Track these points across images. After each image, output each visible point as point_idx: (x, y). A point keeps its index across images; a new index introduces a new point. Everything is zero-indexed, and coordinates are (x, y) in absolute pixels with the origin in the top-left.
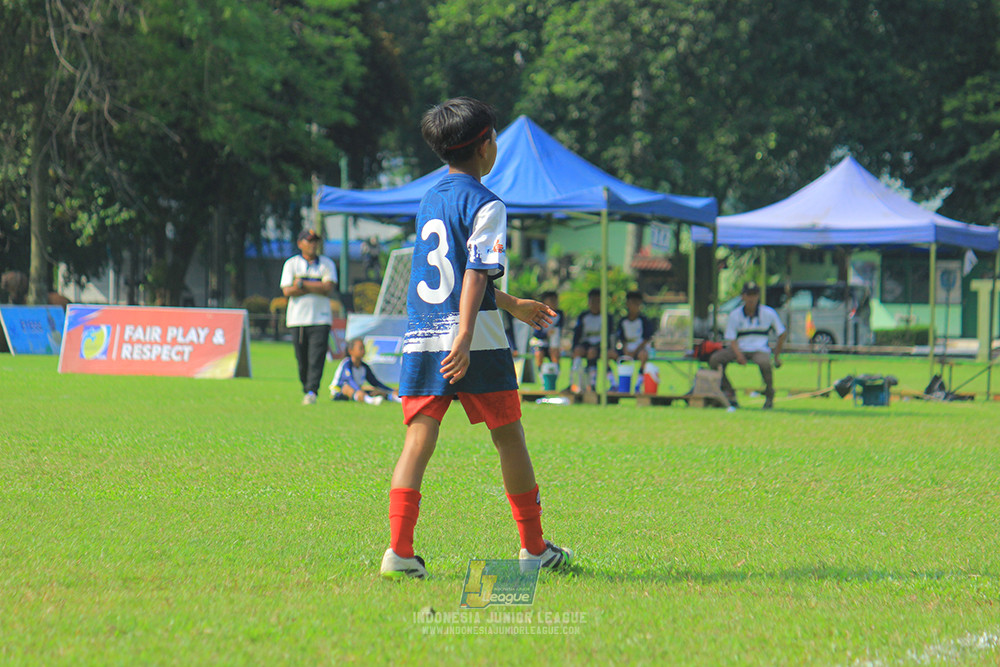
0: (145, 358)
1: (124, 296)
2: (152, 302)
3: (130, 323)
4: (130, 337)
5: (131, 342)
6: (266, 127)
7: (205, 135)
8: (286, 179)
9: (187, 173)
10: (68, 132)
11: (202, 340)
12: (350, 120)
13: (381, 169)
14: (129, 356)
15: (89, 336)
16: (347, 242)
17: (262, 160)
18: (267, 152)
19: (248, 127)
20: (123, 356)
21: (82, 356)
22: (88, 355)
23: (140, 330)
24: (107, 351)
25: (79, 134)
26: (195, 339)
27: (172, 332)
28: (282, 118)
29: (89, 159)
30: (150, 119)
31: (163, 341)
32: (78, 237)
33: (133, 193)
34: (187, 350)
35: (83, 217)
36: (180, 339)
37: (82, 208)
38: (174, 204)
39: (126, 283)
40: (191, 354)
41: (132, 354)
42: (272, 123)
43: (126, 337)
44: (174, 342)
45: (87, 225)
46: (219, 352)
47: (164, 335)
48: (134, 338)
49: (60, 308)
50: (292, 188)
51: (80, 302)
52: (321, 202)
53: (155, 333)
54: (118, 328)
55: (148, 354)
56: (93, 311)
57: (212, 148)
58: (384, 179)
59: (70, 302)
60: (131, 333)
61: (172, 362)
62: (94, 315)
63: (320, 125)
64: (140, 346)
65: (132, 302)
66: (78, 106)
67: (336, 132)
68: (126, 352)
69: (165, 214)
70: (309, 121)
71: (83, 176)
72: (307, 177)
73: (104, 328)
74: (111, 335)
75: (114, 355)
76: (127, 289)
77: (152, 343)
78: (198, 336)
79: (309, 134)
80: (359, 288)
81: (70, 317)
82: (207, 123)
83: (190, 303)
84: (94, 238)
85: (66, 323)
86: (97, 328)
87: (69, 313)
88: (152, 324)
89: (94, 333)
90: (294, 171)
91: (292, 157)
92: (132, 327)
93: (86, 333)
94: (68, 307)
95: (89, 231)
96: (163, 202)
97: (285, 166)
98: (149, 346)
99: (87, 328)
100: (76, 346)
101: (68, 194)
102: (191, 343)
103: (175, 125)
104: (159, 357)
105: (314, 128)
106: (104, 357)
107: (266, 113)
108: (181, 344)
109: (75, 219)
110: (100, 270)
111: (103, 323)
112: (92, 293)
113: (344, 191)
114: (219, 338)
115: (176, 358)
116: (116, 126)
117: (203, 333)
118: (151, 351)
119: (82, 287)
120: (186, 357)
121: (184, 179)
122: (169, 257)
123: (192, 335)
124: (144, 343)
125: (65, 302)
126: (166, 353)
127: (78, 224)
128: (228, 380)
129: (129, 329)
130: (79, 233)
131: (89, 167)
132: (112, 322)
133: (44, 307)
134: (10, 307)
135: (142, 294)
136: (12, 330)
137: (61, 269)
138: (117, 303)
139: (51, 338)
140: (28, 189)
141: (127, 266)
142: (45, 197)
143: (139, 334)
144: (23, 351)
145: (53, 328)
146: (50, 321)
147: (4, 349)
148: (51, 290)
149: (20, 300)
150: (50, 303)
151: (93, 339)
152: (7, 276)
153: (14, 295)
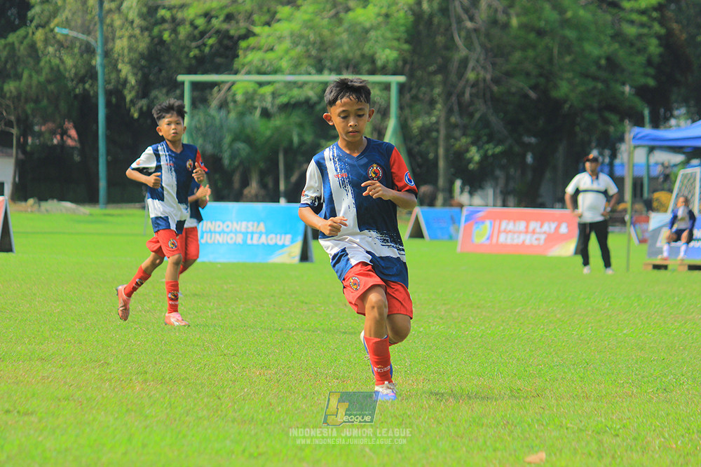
0: (516, 242)
1: (499, 202)
2: (518, 205)
3: (505, 219)
4: (505, 229)
5: (505, 232)
6: (594, 88)
7: (555, 94)
8: (607, 122)
10: (463, 93)
11: (552, 230)
12: (651, 82)
13: (672, 116)
14: (504, 242)
15: (478, 228)
16: (648, 166)
17: (591, 109)
18: (595, 105)
19: (582, 89)
20: (500, 241)
21: (473, 241)
22: (477, 241)
23: (511, 223)
24: (490, 238)
25: (471, 95)
26: (548, 230)
27: (533, 225)
28: (605, 81)
29: (477, 110)
30: (518, 84)
31: (527, 232)
32: (470, 163)
33: (506, 133)
34: (543, 237)
35: (473, 150)
36: (538, 230)
37: (473, 143)
38: (533, 140)
39: (501, 193)
40: (546, 240)
41: (506, 239)
42: (600, 86)
43: (502, 229)
44: (534, 232)
45: (475, 155)
46: (564, 238)
47: (527, 227)
48: (507, 230)
49: (458, 209)
50: (612, 129)
51: (471, 205)
52: (634, 138)
53: (521, 225)
54: (497, 222)
55: (517, 239)
57: (558, 104)
58: (673, 122)
59: (464, 205)
60: (506, 226)
61: (531, 246)
62: (480, 214)
63: (631, 87)
64: (511, 234)
65: (504, 205)
66: (471, 76)
67: (642, 92)
68: (502, 239)
69: (528, 147)
70: (624, 84)
72: (622, 120)
74: (493, 227)
76: (501, 196)
77: (520, 233)
78: (550, 228)
79: (623, 93)
80: (656, 195)
81: (466, 216)
82: (556, 86)
83: (542, 206)
84: (481, 163)
85: (463, 219)
86: (483, 222)
87: (464, 213)
88: (520, 219)
89: (481, 226)
90: (613, 118)
91: (613, 108)
92: (506, 222)
93: (476, 226)
94: (464, 209)
95: (477, 158)
96: (526, 139)
97: (607, 114)
98: (517, 234)
99: (476, 223)
100: (468, 234)
101: (464, 134)
102: (545, 233)
103: (534, 88)
104: (523, 242)
105: (627, 89)
106: (487, 242)
107: (595, 79)
108: (540, 233)
109: (467, 151)
111: (488, 219)
112: (477, 200)
113: (647, 130)
114: (564, 229)
115: (535, 243)
116: (495, 88)
117: (553, 226)
119: (471, 193)
120: (542, 242)
122: (529, 175)
123: (546, 227)
124: (514, 233)
125: (461, 206)
126: (529, 239)
127: (470, 154)
128: (570, 257)
129: (504, 224)
130: (470, 160)
131: (477, 115)
132: (492, 217)
133: (447, 210)
134: (426, 209)
135: (511, 200)
136: (427, 223)
137: (458, 183)
138: (494, 205)
139: (452, 229)
140: (437, 131)
141: (502, 182)
142: (449, 137)
143: (511, 226)
144: (434, 237)
145: (454, 223)
146: (452, 218)
147: (421, 236)
148: (451, 197)
149: (432, 203)
150: (451, 205)
151: (480, 230)
152: (425, 188)
153: (427, 200)
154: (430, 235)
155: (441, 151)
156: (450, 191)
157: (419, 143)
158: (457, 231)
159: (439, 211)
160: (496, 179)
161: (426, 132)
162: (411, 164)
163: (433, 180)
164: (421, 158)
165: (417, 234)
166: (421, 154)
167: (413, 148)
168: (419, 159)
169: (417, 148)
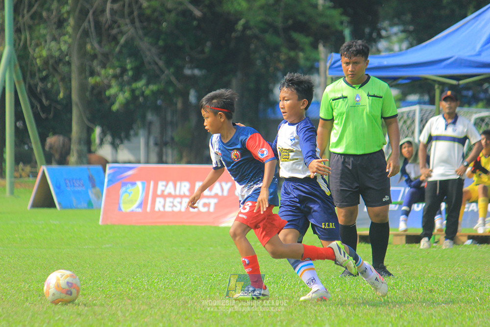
0: (176, 209)
1: (154, 156)
2: (179, 161)
3: (162, 180)
4: (163, 191)
5: (163, 196)
8: (294, 46)
9: (209, 44)
11: (225, 193)
13: (380, 37)
14: (162, 209)
15: (126, 192)
17: (276, 31)
18: (280, 24)
20: (156, 209)
21: (120, 209)
22: (126, 208)
23: (171, 184)
24: (143, 204)
25: (113, 12)
26: (220, 194)
29: (122, 33)
32: (113, 104)
33: (161, 63)
34: (213, 201)
37: (115, 77)
38: (197, 72)
39: (156, 144)
40: (216, 204)
41: (164, 206)
43: (159, 192)
47: (191, 189)
48: (166, 193)
49: (100, 167)
50: (301, 56)
51: (116, 162)
52: (330, 68)
53: (184, 187)
54: (152, 183)
55: (178, 205)
56: (130, 169)
58: (382, 45)
59: (107, 162)
60: (163, 188)
62: (130, 173)
64: (171, 199)
65: (161, 161)
68: (159, 204)
71: (117, 49)
72: (315, 47)
74: (146, 190)
75: (148, 209)
76: (156, 149)
77: (182, 197)
78: (222, 189)
79: (315, 5)
81: (109, 175)
84: (126, 105)
85: (106, 180)
86: (134, 184)
87: (108, 171)
88: (182, 179)
89: (131, 189)
90: (303, 39)
92: (164, 183)
93: (124, 189)
94: (108, 166)
95: (121, 99)
96: (188, 72)
97: (296, 36)
98: (179, 200)
99: (125, 184)
100: (115, 200)
102: (216, 196)
103: (195, 1)
105: (320, 1)
106: (139, 210)
108: (209, 197)
110: (132, 133)
111: (139, 180)
112: (124, 154)
115: (203, 210)
116: (146, 4)
117: (226, 187)
118: (181, 203)
120: (212, 209)
121: (207, 50)
123: (217, 188)
124: (175, 197)
125: (104, 163)
129: (161, 185)
131: (122, 40)
132: (146, 179)
133: (85, 167)
135: (169, 152)
136: (58, 187)
137: (98, 131)
138: (147, 162)
139: (91, 194)
140: (69, 63)
141: (156, 129)
142: (82, 70)
143: (170, 188)
144: (67, 206)
145: (94, 186)
146: (91, 179)
147: (52, 205)
148: (90, 151)
150: (89, 163)
151: (129, 194)
152: (52, 140)
153: (57, 156)
154: (59, 204)
156: (89, 142)
157: (44, 79)
158: (99, 197)
159: (74, 169)
160: (148, 126)
161: (55, 64)
162: (32, 106)
163: (66, 131)
164: (47, 99)
165: (45, 201)
166: (46, 92)
167: (36, 86)
168: (44, 100)
169: (40, 85)
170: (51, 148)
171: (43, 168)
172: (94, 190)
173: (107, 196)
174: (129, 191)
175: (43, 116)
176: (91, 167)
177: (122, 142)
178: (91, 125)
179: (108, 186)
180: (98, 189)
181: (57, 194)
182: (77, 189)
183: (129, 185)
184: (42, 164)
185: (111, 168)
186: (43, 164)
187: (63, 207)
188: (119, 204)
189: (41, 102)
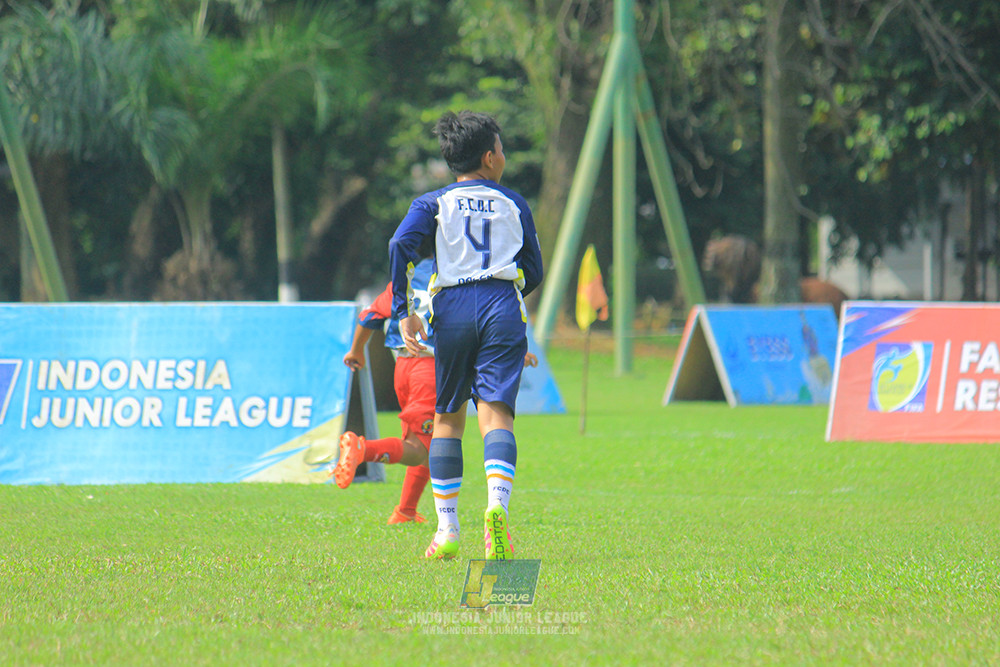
1: (953, 285)
3: (972, 339)
4: (973, 365)
5: (974, 376)
14: (970, 406)
15: (887, 366)
20: (958, 405)
21: (873, 405)
22: (887, 403)
23: (992, 351)
24: (925, 395)
32: (860, 164)
33: (972, 68)
35: (871, 123)
37: (867, 103)
39: (959, 256)
43: (964, 367)
45: (875, 138)
48: (980, 369)
49: (826, 309)
51: (866, 296)
54: (948, 346)
56: (897, 312)
59: (845, 297)
60: (974, 358)
62: (896, 322)
64: (993, 384)
65: (971, 295)
68: (964, 396)
71: (870, 38)
73: (918, 348)
74: (933, 361)
75: (939, 407)
76: (960, 268)
81: (847, 326)
84: (893, 163)
85: (841, 338)
86: (905, 348)
87: (845, 319)
89: (900, 360)
92: (976, 346)
93: (882, 359)
94: (845, 306)
95: (881, 150)
99: (884, 348)
100: (860, 387)
101: (841, 77)
106: (918, 408)
109: (854, 128)
110: (905, 230)
111: (918, 338)
112: (885, 281)
119: (866, 260)
125: (837, 298)
127: (862, 138)
129: (969, 350)
130: (862, 156)
131: (881, 16)
132: (934, 339)
133: (793, 308)
134: (725, 308)
136: (731, 355)
137: (825, 228)
138: (940, 297)
139: (808, 370)
140: (759, 68)
141: (960, 221)
142: (793, 84)
143: (990, 358)
144: (753, 398)
145: (813, 352)
146: (807, 336)
147: (715, 394)
148: (806, 272)
149: (743, 295)
150: (804, 298)
151: (897, 370)
152: (720, 246)
153: (730, 285)
154: (736, 392)
155: (770, 130)
156: (804, 252)
157: (699, 108)
158: (826, 378)
159: (767, 314)
160: (942, 214)
161: (721, 71)
162: (676, 171)
163: (752, 226)
164: (708, 152)
165: (702, 386)
166: (706, 138)
167: (683, 123)
168: (700, 155)
169: (694, 121)
170: (717, 264)
171: (699, 312)
172: (814, 362)
173: (842, 376)
174: (895, 363)
175: (699, 192)
176: (808, 308)
177: (880, 252)
178: (809, 213)
179: (844, 350)
180: (822, 359)
181: (731, 371)
182: (773, 359)
183: (894, 351)
184: (696, 302)
185: (851, 311)
186: (698, 302)
187: (745, 400)
188: (871, 393)
189: (693, 160)
